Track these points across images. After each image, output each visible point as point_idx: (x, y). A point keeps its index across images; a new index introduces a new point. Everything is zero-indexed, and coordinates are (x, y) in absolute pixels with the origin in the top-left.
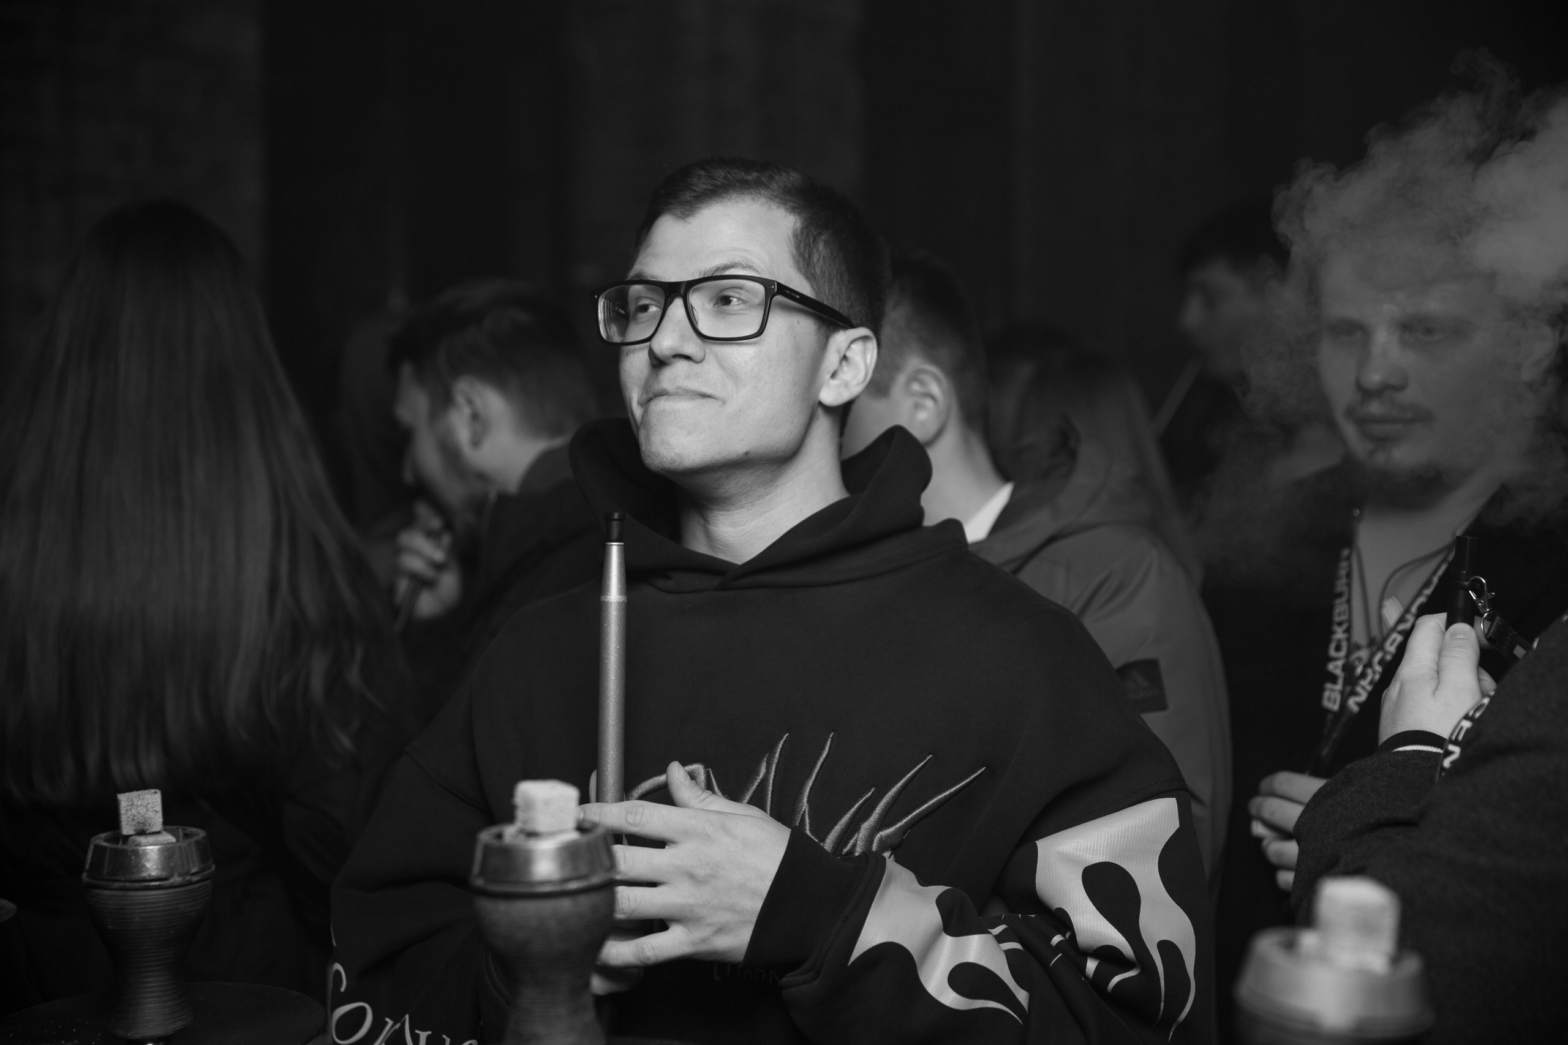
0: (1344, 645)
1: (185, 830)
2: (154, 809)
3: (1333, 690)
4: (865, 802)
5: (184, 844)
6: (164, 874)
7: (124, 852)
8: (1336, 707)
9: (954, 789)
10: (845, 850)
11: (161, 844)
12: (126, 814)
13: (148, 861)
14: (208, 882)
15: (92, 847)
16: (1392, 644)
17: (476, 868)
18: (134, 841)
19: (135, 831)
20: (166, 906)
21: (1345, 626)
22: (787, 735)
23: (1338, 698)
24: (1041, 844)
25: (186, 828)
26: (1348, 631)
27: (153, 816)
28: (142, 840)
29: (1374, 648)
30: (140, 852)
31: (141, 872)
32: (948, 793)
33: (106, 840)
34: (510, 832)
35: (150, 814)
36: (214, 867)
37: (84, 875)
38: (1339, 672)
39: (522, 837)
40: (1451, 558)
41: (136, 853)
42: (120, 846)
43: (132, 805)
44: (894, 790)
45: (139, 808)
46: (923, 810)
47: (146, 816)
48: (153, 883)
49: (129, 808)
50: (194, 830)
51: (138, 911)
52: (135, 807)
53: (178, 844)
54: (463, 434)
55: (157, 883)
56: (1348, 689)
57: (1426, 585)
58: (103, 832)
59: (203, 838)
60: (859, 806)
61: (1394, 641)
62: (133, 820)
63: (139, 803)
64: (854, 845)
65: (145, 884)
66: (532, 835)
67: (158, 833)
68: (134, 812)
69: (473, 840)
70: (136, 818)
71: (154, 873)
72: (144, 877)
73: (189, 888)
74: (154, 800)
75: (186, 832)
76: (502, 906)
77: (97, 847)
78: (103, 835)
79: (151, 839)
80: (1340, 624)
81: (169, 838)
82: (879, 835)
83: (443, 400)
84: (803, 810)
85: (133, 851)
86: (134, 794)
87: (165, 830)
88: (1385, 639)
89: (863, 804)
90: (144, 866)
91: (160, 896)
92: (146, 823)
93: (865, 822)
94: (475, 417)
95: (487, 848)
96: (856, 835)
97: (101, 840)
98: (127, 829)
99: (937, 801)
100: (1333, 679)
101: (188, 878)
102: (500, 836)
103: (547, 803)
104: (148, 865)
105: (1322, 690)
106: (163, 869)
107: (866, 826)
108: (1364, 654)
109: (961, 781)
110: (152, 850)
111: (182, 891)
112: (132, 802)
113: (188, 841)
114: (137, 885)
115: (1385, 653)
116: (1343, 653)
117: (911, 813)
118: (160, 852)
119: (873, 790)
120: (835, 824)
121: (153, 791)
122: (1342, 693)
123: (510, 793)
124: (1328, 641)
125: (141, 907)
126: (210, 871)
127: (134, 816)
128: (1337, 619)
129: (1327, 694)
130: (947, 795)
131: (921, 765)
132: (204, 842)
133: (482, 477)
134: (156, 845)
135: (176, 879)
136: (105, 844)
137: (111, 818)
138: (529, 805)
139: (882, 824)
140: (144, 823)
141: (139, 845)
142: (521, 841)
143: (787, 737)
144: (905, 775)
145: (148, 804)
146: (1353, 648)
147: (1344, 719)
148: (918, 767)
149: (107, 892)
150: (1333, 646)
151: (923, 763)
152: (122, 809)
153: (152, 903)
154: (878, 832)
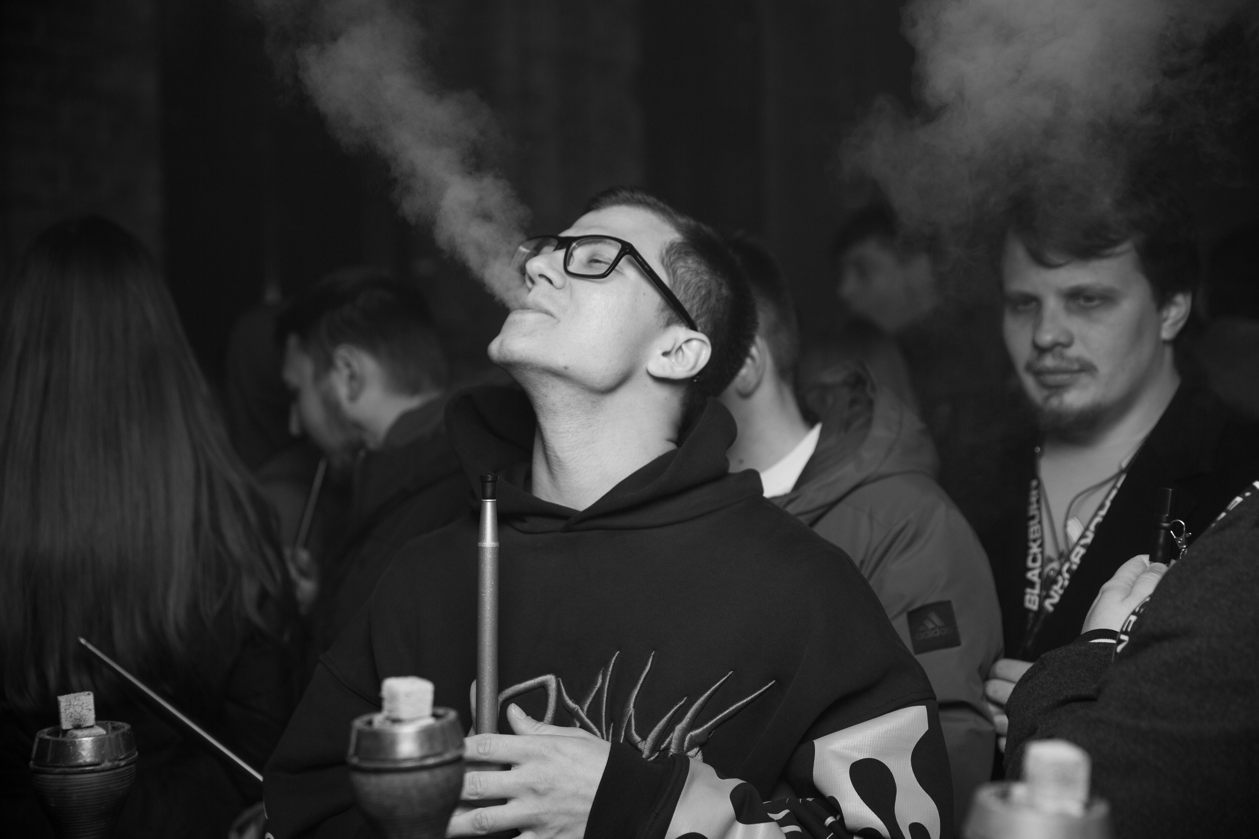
0: (1039, 557)
1: (113, 724)
2: (88, 707)
3: (1032, 594)
4: (679, 708)
5: (112, 735)
6: (97, 760)
7: (63, 744)
8: (1035, 607)
9: (750, 698)
10: (663, 747)
11: (94, 736)
12: (65, 712)
13: (83, 750)
14: (132, 766)
15: (37, 740)
16: (1076, 556)
17: (351, 750)
18: (72, 734)
19: (73, 726)
20: (98, 786)
21: (1039, 542)
22: (618, 652)
23: (1037, 599)
24: (818, 743)
25: (113, 722)
26: (1041, 546)
27: (87, 713)
28: (79, 733)
29: (1063, 560)
30: (77, 743)
31: (78, 759)
32: (745, 701)
33: (49, 734)
34: (378, 719)
35: (85, 712)
36: (137, 754)
37: (32, 762)
38: (1036, 579)
39: (388, 723)
40: (1119, 485)
41: (74, 744)
42: (60, 738)
43: (70, 705)
44: (702, 699)
45: (76, 707)
46: (725, 715)
47: (82, 713)
48: (88, 768)
49: (68, 707)
50: (120, 723)
51: (76, 791)
52: (72, 707)
53: (107, 736)
54: (342, 391)
55: (92, 768)
56: (1044, 593)
57: (1101, 507)
58: (46, 727)
59: (129, 730)
60: (674, 712)
61: (1078, 553)
62: (71, 717)
63: (76, 703)
64: (670, 743)
65: (82, 769)
66: (396, 721)
67: (91, 727)
68: (71, 710)
69: (348, 727)
70: (73, 715)
71: (88, 760)
72: (80, 763)
73: (118, 771)
74: (88, 701)
75: (114, 725)
76: (373, 780)
77: (41, 740)
78: (46, 730)
79: (86, 732)
80: (1035, 541)
81: (100, 731)
82: (689, 735)
83: (326, 365)
84: (630, 713)
85: (71, 742)
86: (72, 696)
87: (97, 724)
88: (1070, 552)
89: (677, 710)
90: (80, 754)
91: (94, 779)
92: (81, 719)
93: (678, 724)
94: (352, 377)
95: (360, 733)
96: (672, 735)
97: (44, 734)
98: (66, 725)
99: (736, 708)
100: (1032, 585)
101: (116, 763)
102: (370, 723)
103: (408, 695)
104: (84, 753)
105: (1023, 594)
106: (96, 756)
107: (679, 728)
108: (1055, 565)
109: (756, 691)
110: (87, 741)
111: (111, 774)
112: (70, 702)
113: (116, 733)
114: (75, 770)
115: (1071, 563)
116: (1038, 564)
117: (715, 717)
118: (94, 742)
119: (685, 699)
120: (655, 725)
121: (87, 693)
122: (1039, 596)
123: (378, 687)
124: (1026, 555)
125: (78, 787)
126: (134, 757)
127: (72, 713)
128: (1032, 537)
129: (1027, 597)
130: (745, 703)
131: (724, 679)
132: (129, 733)
133: (357, 426)
134: (90, 736)
135: (107, 764)
136: (48, 737)
137: (53, 716)
138: (394, 697)
139: (692, 726)
140: (80, 719)
141: (76, 737)
142: (388, 727)
143: (618, 654)
144: (711, 687)
145: (83, 703)
146: (1046, 561)
147: (1042, 617)
148: (722, 681)
149: (51, 777)
150: (1030, 558)
151: (726, 678)
152: (61, 708)
153: (88, 784)
154: (689, 732)
